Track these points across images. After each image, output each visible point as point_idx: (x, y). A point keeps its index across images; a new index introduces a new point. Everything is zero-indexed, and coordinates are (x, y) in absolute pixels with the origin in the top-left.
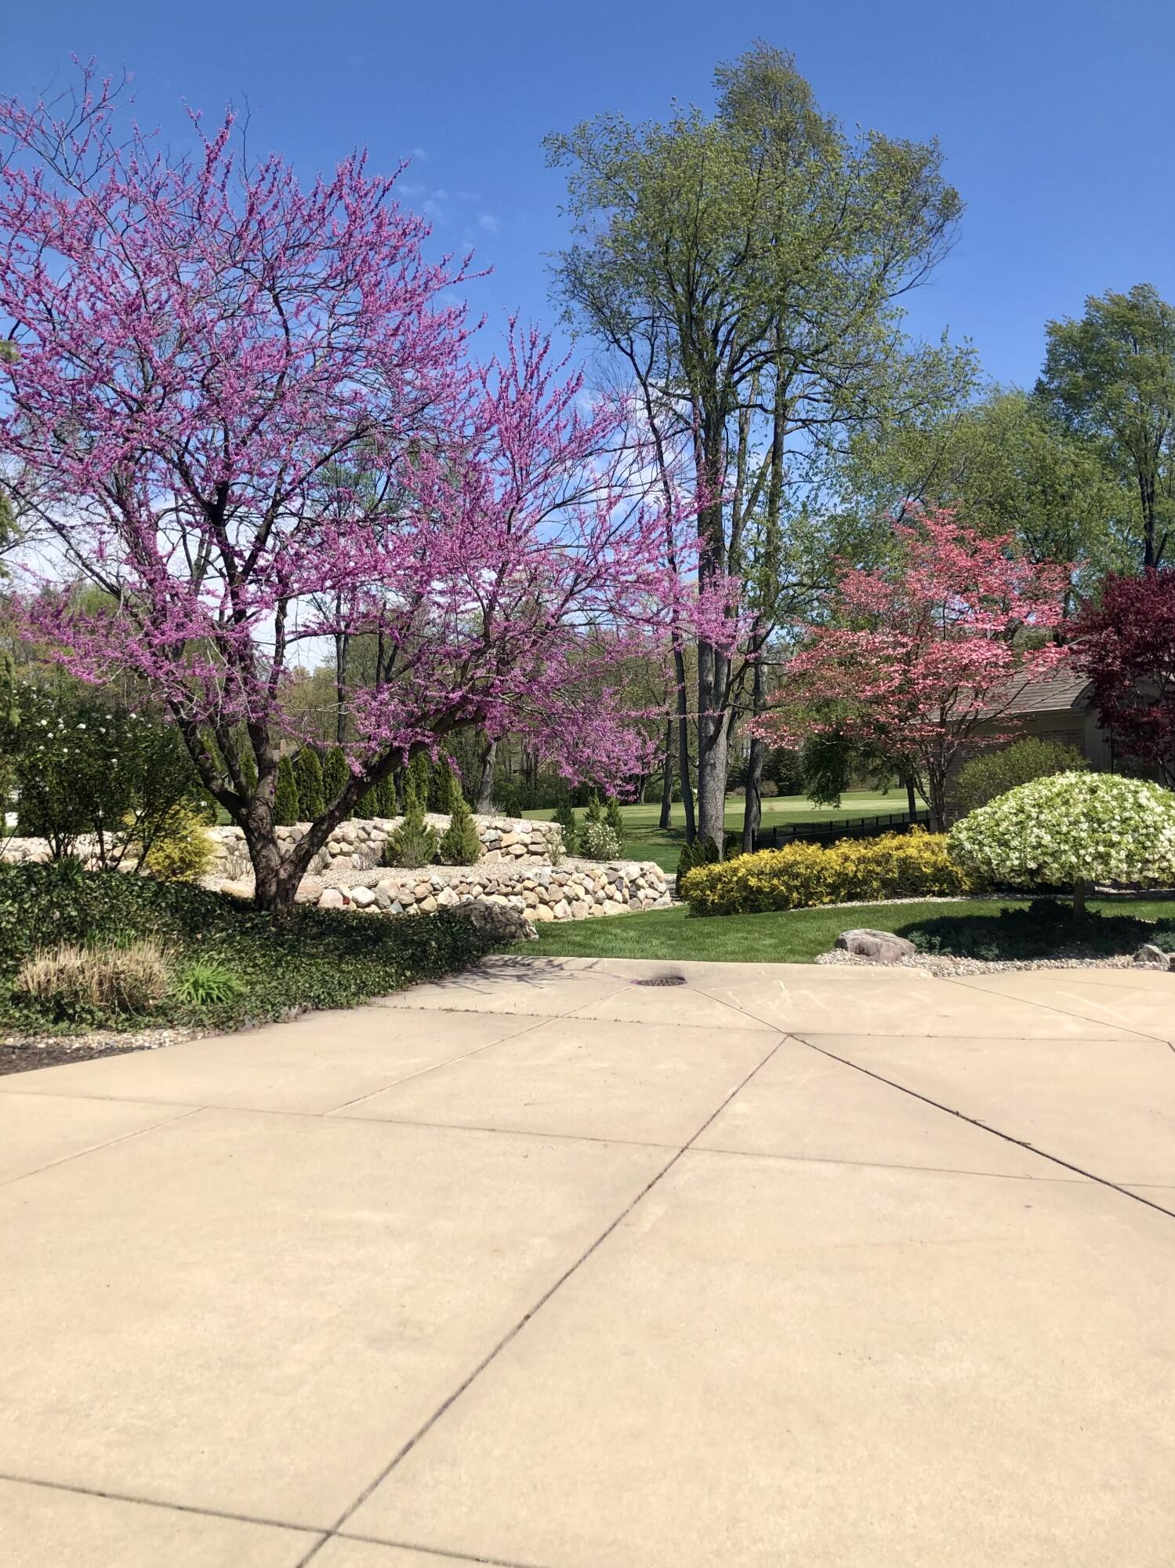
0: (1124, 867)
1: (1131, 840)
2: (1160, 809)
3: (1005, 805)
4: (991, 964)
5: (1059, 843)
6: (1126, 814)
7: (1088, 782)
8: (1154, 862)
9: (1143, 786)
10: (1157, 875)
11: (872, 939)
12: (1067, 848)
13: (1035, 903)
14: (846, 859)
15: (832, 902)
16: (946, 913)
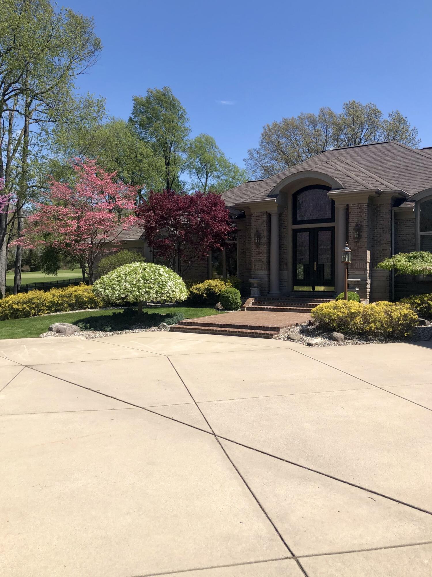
0: (155, 295)
1: (157, 286)
2: (167, 276)
3: (114, 274)
4: (108, 333)
5: (133, 288)
6: (156, 277)
7: (143, 266)
8: (164, 294)
9: (162, 267)
10: (166, 298)
11: (63, 326)
12: (135, 289)
13: (125, 310)
14: (54, 296)
15: (49, 313)
16: (93, 315)
